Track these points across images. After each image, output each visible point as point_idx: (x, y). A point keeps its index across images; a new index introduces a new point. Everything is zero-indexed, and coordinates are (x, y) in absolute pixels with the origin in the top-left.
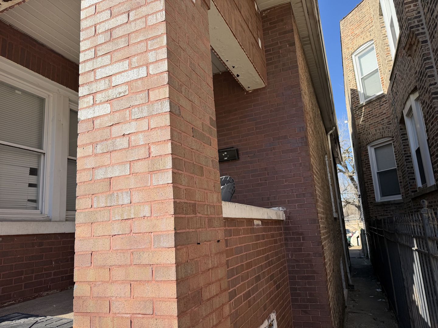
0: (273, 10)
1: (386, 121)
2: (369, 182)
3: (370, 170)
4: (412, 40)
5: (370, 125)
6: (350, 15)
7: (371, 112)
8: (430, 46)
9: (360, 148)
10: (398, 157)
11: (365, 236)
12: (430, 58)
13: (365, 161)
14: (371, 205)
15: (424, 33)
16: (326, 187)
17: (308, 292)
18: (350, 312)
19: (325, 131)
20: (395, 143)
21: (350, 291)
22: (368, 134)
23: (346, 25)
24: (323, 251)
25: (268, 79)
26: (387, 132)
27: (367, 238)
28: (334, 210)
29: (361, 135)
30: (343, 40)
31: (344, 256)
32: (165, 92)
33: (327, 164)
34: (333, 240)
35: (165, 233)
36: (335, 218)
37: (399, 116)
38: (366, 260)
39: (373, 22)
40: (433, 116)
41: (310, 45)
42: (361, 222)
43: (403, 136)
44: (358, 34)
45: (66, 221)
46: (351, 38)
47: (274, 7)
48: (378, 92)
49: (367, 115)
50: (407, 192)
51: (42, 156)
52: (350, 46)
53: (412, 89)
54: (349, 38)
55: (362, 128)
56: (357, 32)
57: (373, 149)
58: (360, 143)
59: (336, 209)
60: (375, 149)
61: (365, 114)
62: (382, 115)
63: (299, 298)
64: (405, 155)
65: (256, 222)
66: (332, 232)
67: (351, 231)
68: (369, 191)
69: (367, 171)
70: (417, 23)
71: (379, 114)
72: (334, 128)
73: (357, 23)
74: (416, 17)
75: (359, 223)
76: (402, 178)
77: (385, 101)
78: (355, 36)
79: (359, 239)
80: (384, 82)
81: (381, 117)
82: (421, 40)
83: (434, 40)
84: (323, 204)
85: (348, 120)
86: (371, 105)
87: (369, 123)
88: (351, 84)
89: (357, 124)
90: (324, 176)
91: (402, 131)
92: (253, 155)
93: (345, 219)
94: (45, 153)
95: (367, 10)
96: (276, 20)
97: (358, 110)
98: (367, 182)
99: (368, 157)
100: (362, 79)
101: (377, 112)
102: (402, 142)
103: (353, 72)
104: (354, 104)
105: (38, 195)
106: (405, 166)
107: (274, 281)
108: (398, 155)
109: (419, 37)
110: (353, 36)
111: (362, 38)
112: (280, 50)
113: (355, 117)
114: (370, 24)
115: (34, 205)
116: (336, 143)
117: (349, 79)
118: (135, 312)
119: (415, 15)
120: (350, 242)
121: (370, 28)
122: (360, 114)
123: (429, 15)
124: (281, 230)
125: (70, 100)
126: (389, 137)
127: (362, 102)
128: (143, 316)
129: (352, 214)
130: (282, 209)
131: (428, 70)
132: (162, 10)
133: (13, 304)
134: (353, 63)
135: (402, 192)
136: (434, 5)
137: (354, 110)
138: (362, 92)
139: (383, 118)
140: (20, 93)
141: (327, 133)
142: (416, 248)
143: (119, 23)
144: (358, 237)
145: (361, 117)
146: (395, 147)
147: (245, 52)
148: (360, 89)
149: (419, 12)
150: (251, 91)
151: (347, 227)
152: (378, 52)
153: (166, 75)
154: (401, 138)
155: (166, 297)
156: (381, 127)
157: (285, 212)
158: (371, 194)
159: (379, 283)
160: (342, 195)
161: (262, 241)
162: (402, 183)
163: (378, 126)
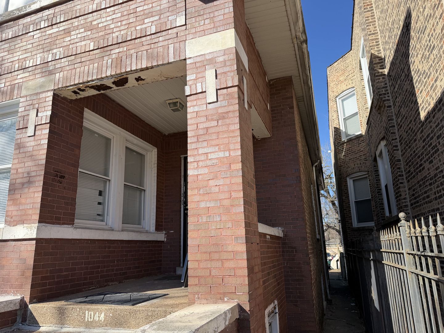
0: (278, 80)
1: (363, 157)
2: (348, 209)
3: (349, 199)
4: (380, 103)
5: (349, 159)
6: (336, 63)
7: (350, 149)
8: (393, 110)
9: (341, 179)
10: (372, 189)
11: (344, 259)
12: (392, 120)
13: (344, 190)
14: (349, 229)
15: (389, 100)
16: (311, 213)
17: (298, 291)
18: (327, 319)
19: (311, 163)
20: (370, 177)
21: (329, 304)
22: (348, 167)
23: (332, 72)
24: (310, 262)
25: (272, 132)
26: (364, 167)
27: (346, 261)
28: (317, 233)
29: (341, 168)
30: (329, 84)
31: (324, 273)
32: (239, 166)
33: (312, 193)
34: (316, 256)
35: (240, 236)
36: (318, 239)
37: (374, 156)
38: (344, 282)
39: (355, 72)
40: (394, 163)
41: (303, 102)
42: (340, 247)
43: (376, 172)
44: (342, 80)
45: (122, 231)
46: (336, 83)
47: (279, 78)
48: (357, 132)
49: (348, 150)
50: (379, 220)
51: (108, 182)
52: (335, 90)
53: (382, 137)
54: (334, 83)
55: (343, 162)
56: (341, 78)
57: (351, 181)
58: (341, 175)
59: (319, 231)
60: (353, 181)
61: (346, 150)
62: (360, 152)
63: (292, 295)
64: (377, 188)
65: (268, 237)
66: (315, 250)
67: (331, 255)
68: (347, 217)
69: (346, 199)
70: (384, 92)
71: (358, 151)
72: (319, 161)
73: (342, 71)
74: (384, 87)
75: (340, 248)
76: (375, 207)
77: (363, 140)
78: (339, 82)
79: (339, 262)
80: (362, 124)
81: (359, 154)
82: (386, 105)
83: (395, 107)
84: (310, 226)
85: (331, 150)
86: (351, 142)
87: (349, 158)
88: (335, 123)
89: (338, 158)
90: (310, 204)
91: (375, 168)
92: (260, 187)
93: (327, 243)
94: (110, 180)
95: (350, 61)
96: (280, 88)
97: (340, 146)
98: (346, 209)
99: (348, 187)
100: (344, 119)
101: (356, 149)
102: (375, 177)
103: (337, 113)
104: (337, 140)
105: (104, 211)
106: (377, 197)
107: (276, 279)
108: (372, 188)
109: (385, 102)
110: (338, 82)
111: (346, 84)
112: (282, 111)
113: (337, 151)
114: (352, 73)
115: (101, 218)
116: (320, 173)
117: (333, 118)
118: (225, 275)
119: (383, 86)
120: (330, 265)
121: (352, 77)
122: (341, 150)
123: (392, 88)
124: (280, 245)
125: (126, 140)
126: (366, 171)
127: (344, 139)
128: (229, 276)
129: (333, 238)
130: (281, 229)
131: (391, 128)
132: (237, 123)
133: (94, 289)
134: (337, 105)
135: (375, 219)
136: (395, 83)
137: (336, 146)
138: (344, 130)
139: (360, 155)
140: (97, 135)
141: (312, 165)
142: (372, 258)
143: (212, 125)
144: (337, 261)
145: (343, 152)
146: (370, 180)
147: (261, 118)
148: (342, 128)
149: (386, 84)
150: (259, 139)
151: (327, 251)
152: (358, 98)
153: (240, 157)
154: (375, 174)
155: (242, 267)
156: (359, 162)
157: (283, 231)
158: (349, 220)
159: (354, 299)
160: (324, 219)
161: (270, 250)
162: (375, 212)
163: (356, 161)
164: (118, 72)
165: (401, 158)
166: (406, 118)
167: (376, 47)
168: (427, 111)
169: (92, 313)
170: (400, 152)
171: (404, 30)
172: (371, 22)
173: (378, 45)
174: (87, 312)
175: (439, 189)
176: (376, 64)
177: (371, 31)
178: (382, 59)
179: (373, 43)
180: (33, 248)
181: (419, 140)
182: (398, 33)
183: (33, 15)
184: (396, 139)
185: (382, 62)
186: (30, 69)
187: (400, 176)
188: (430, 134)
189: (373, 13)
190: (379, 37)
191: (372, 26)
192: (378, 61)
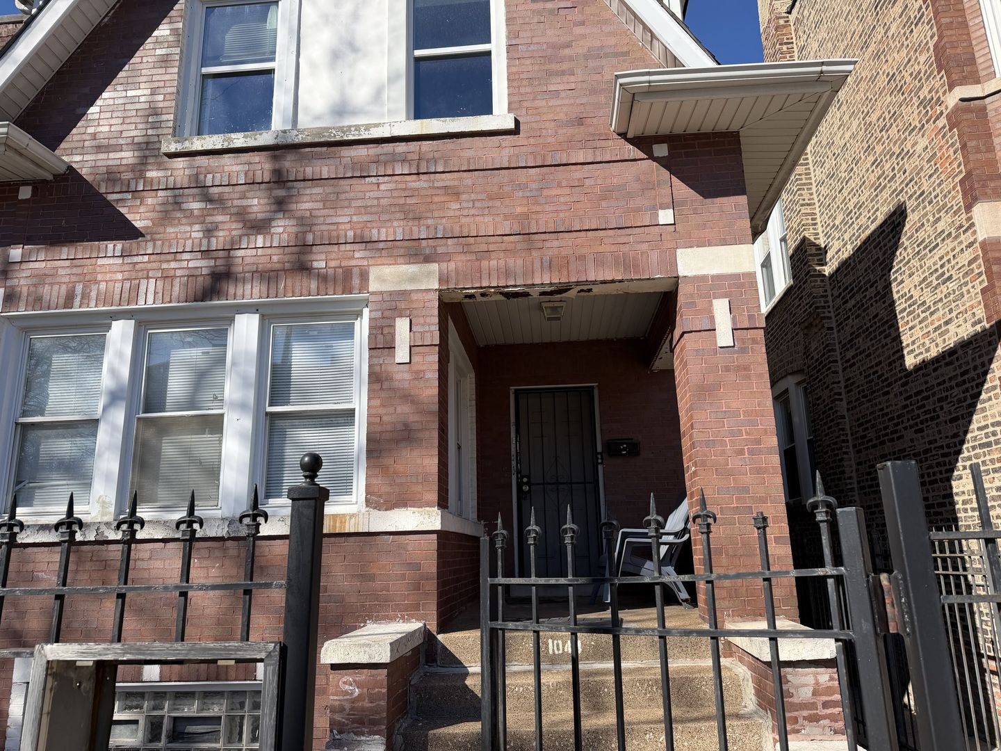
4: (814, 320)
12: (834, 350)
15: (830, 318)
40: (832, 420)
53: (795, 369)
70: (823, 304)
74: (822, 296)
82: (826, 325)
83: (842, 331)
109: (824, 321)
123: (839, 301)
149: (826, 291)
164: (563, 280)
165: (845, 413)
166: (869, 355)
167: (811, 227)
168: (920, 358)
169: (560, 642)
170: (844, 403)
171: (885, 228)
172: (804, 184)
173: (815, 224)
174: (550, 641)
175: (931, 471)
176: (811, 255)
177: (804, 200)
178: (820, 249)
179: (808, 219)
180: (435, 545)
181: (896, 395)
182: (868, 226)
183: (372, 145)
184: (839, 382)
185: (821, 254)
186: (381, 245)
187: (843, 441)
188: (922, 391)
189: (809, 169)
190: (817, 211)
191: (806, 191)
192: (814, 251)
